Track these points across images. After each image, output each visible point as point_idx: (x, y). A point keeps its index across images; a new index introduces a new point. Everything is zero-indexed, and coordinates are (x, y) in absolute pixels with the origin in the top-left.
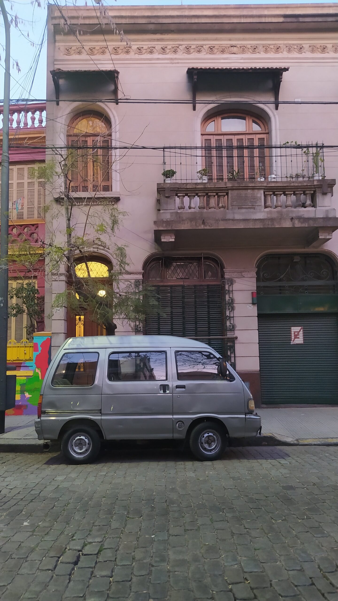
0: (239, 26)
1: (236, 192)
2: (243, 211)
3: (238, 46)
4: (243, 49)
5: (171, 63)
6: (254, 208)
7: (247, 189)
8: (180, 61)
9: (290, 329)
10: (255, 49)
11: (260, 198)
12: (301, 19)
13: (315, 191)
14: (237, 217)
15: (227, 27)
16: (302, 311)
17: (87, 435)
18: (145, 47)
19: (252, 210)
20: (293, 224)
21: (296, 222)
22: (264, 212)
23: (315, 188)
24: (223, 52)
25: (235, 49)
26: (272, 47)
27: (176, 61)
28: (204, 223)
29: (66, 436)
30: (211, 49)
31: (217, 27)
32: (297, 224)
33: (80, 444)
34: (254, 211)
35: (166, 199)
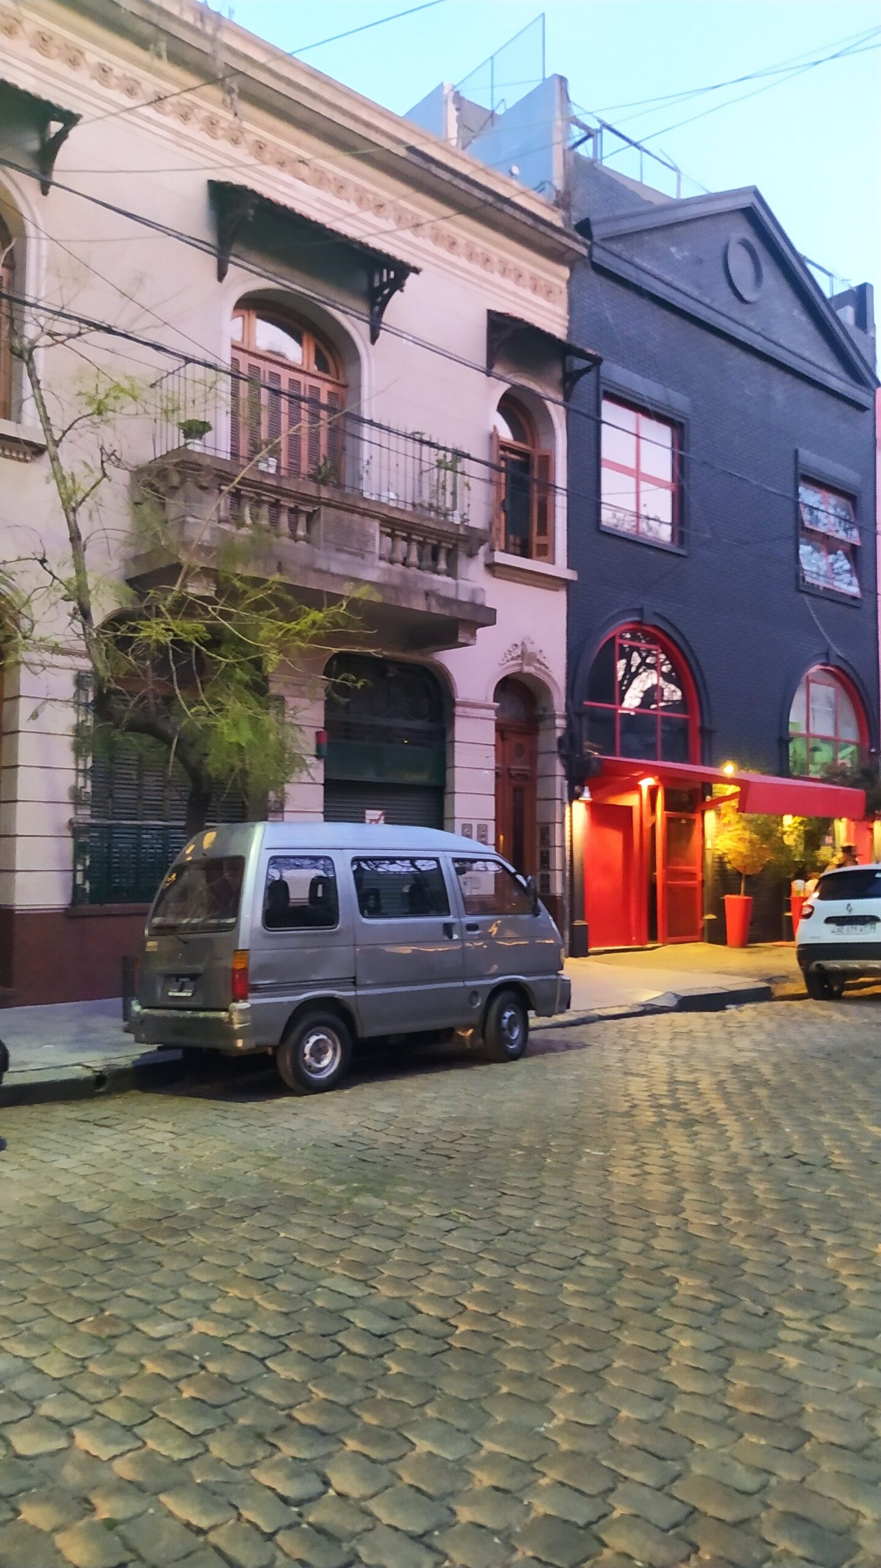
0: (323, 125)
1: (333, 512)
2: (344, 557)
3: (312, 166)
4: (320, 180)
5: (174, 142)
6: (363, 557)
7: (353, 512)
8: (194, 147)
9: (364, 813)
10: (340, 188)
11: (374, 537)
12: (434, 169)
13: (455, 546)
14: (335, 568)
15: (300, 114)
16: (391, 778)
17: (332, 1032)
18: (117, 72)
19: (358, 559)
20: (429, 606)
21: (433, 602)
22: (379, 568)
23: (458, 540)
24: (281, 164)
25: (305, 171)
26: (370, 197)
27: (188, 144)
28: (280, 569)
29: (294, 1036)
30: (260, 147)
31: (280, 103)
32: (435, 609)
33: (319, 1051)
34: (362, 561)
35: (199, 491)
